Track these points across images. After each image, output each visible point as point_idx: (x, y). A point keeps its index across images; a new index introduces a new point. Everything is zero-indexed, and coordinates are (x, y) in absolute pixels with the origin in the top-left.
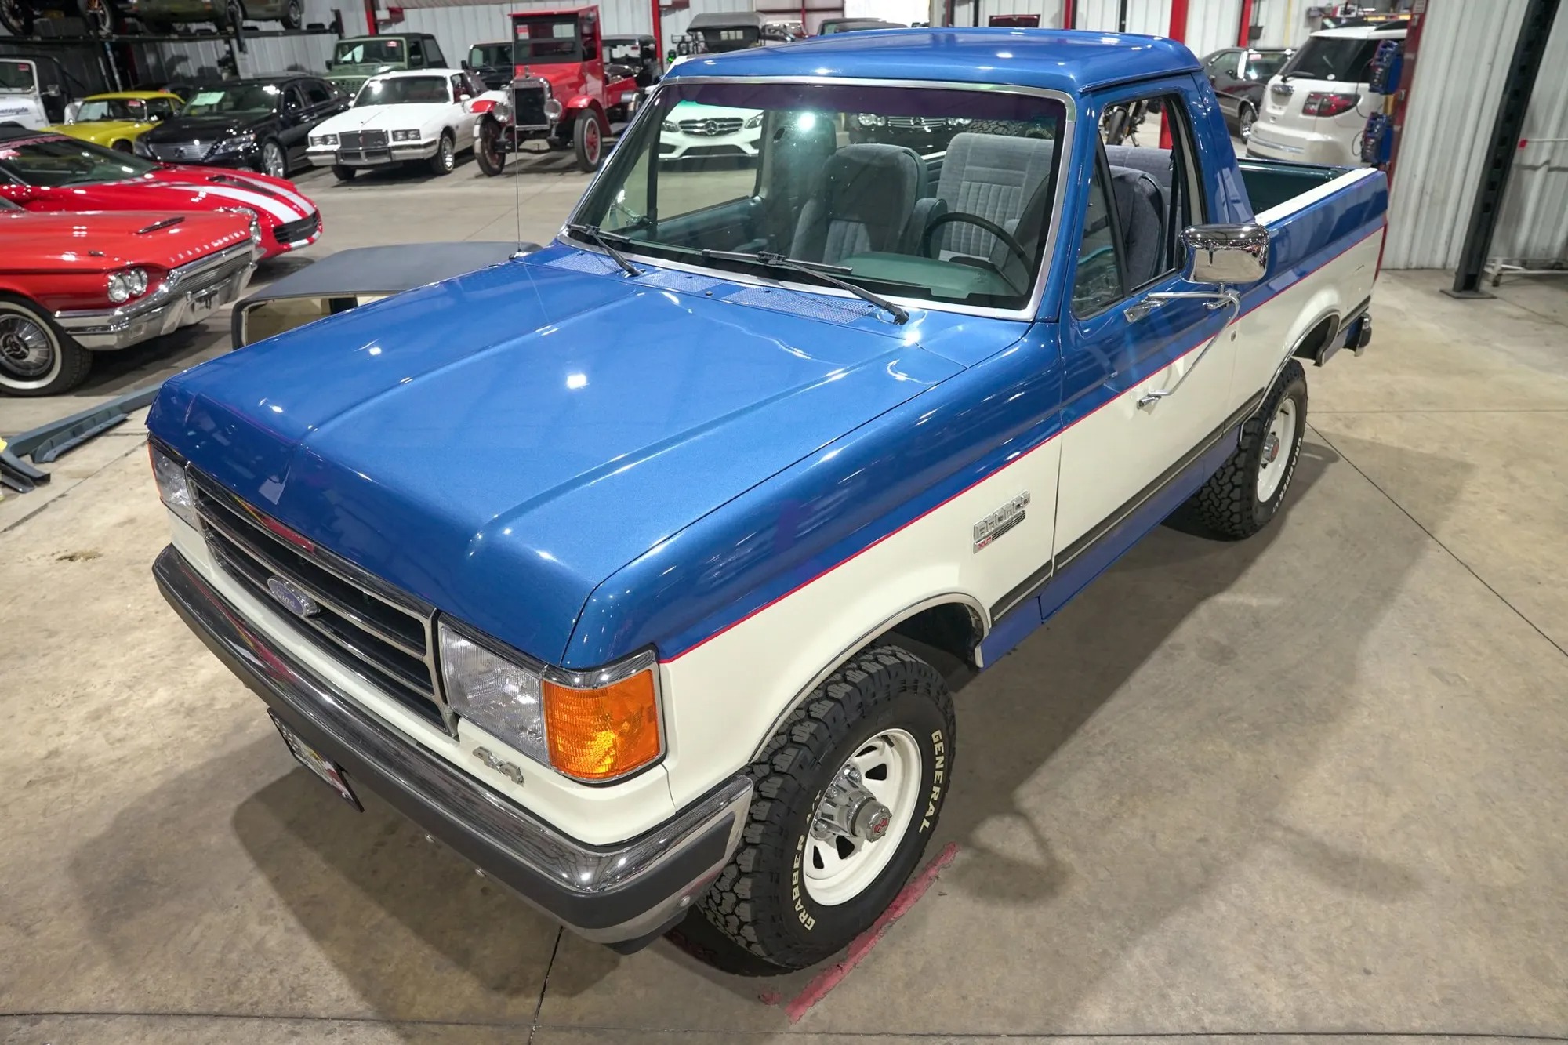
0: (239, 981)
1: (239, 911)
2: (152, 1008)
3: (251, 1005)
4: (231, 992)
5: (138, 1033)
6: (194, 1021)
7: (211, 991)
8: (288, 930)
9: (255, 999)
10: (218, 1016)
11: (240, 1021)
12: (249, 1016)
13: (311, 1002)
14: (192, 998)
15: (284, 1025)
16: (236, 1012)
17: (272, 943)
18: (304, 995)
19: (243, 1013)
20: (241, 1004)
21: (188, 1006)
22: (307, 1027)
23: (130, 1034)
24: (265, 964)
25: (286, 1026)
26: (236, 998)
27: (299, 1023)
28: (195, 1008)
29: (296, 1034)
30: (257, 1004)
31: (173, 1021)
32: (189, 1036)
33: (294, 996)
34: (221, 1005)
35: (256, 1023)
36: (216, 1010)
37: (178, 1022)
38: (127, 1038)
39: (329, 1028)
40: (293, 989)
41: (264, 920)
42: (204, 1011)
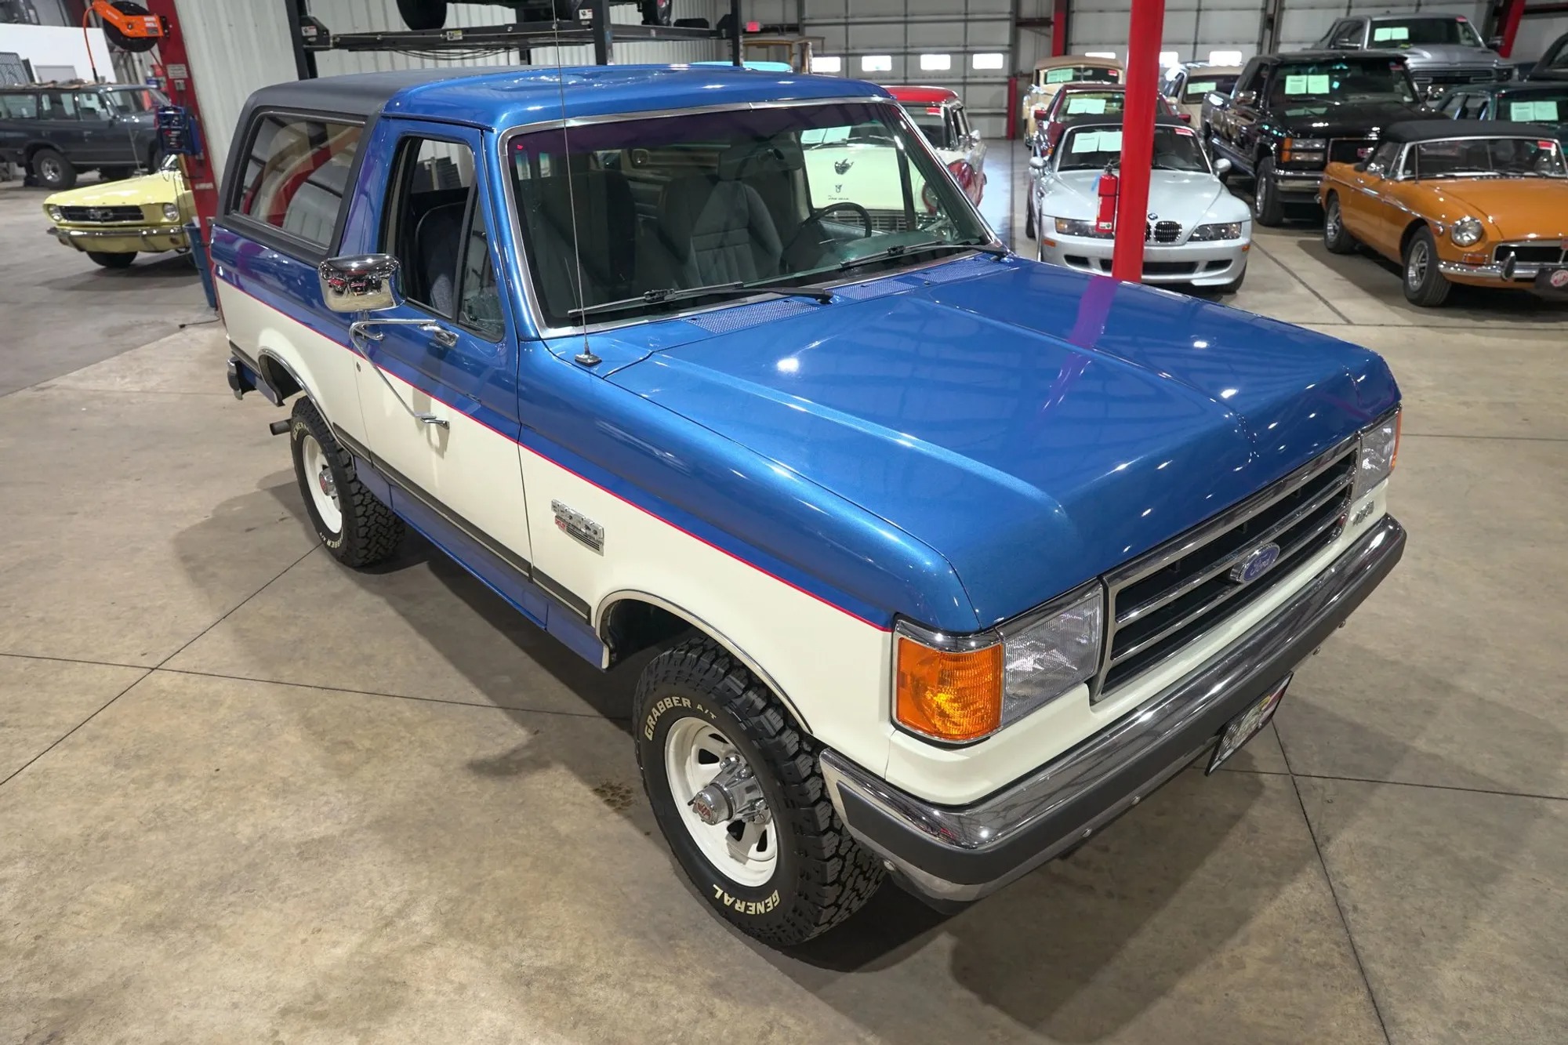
0: (1318, 964)
1: (1231, 992)
2: (1375, 1025)
3: (1339, 947)
4: (1333, 967)
5: (1406, 1028)
6: (1374, 986)
7: (1337, 983)
8: (1245, 942)
9: (1332, 946)
10: (1362, 971)
11: (1360, 951)
12: (1352, 944)
13: (1320, 905)
14: (1351, 997)
15: (1350, 918)
16: (1352, 956)
17: (1265, 951)
18: (1316, 912)
19: (1351, 950)
20: (1342, 955)
21: (1361, 997)
22: (1346, 902)
23: (1410, 1035)
24: (1291, 949)
25: (1351, 916)
26: (1337, 960)
27: (1344, 908)
28: (1361, 990)
29: (1355, 909)
30: (1337, 944)
31: (1381, 1004)
32: (1390, 985)
33: (1319, 919)
34: (1349, 970)
35: (1357, 939)
36: (1356, 972)
37: (1381, 998)
38: (1415, 1036)
39: (1341, 887)
40: (1311, 921)
41: (1239, 965)
42: (1361, 981)
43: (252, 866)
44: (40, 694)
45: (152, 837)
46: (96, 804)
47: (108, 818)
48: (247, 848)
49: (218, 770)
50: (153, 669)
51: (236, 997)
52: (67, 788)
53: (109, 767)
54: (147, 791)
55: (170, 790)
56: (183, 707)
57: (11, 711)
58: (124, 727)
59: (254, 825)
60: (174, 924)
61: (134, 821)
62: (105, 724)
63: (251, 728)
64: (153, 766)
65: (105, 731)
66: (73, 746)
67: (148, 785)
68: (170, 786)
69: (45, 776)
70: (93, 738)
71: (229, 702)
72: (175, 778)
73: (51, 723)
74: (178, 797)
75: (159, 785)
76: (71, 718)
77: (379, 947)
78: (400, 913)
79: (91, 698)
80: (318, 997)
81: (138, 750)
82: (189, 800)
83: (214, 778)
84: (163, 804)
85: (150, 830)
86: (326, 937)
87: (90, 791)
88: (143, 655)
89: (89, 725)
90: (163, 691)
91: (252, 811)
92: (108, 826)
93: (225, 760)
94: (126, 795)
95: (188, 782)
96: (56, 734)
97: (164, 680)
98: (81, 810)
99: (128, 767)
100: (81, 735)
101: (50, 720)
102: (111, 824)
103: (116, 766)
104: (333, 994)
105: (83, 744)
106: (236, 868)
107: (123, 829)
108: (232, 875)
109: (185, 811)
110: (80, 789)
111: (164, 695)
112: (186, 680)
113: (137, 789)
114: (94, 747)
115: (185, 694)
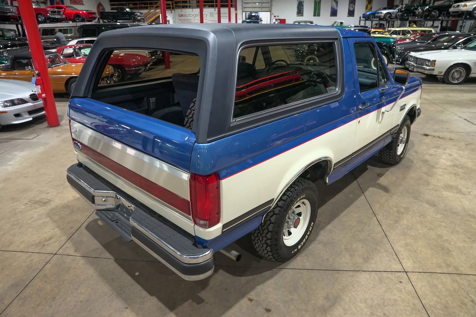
43: (445, 211)
44: (449, 302)
45: (459, 230)
46: (464, 247)
47: (465, 241)
48: (443, 214)
49: (429, 229)
50: (406, 272)
51: (470, 201)
52: (468, 257)
53: (452, 253)
54: (450, 239)
55: (444, 235)
56: (415, 251)
57: (466, 305)
58: (437, 261)
59: (436, 215)
60: (470, 215)
61: (459, 236)
62: (440, 267)
63: (409, 231)
64: (442, 243)
65: (443, 264)
66: (456, 268)
67: (447, 240)
68: (443, 236)
69: (472, 266)
70: (448, 266)
71: (404, 242)
72: (440, 236)
73: (456, 284)
74: (444, 232)
75: (445, 238)
76: (447, 279)
77: (442, 190)
78: (433, 190)
79: (435, 281)
80: (458, 192)
81: (440, 251)
82: (443, 230)
83: (432, 229)
84: (449, 234)
85: (458, 231)
86: (447, 196)
87: (463, 251)
88: (401, 282)
89: (446, 271)
90: (414, 261)
91: (433, 217)
92: (466, 240)
93: (425, 230)
94: (455, 243)
95: (438, 233)
96: (457, 278)
97: (408, 265)
98: (470, 249)
99: (448, 248)
100: (451, 270)
101: (455, 285)
102: (465, 240)
103: (450, 252)
104: (455, 191)
105: (454, 266)
106: (448, 213)
107: (463, 236)
108: (451, 213)
109: (446, 228)
110: (465, 254)
111: (415, 260)
112: (403, 259)
113: (451, 242)
114: (451, 262)
115: (410, 254)
